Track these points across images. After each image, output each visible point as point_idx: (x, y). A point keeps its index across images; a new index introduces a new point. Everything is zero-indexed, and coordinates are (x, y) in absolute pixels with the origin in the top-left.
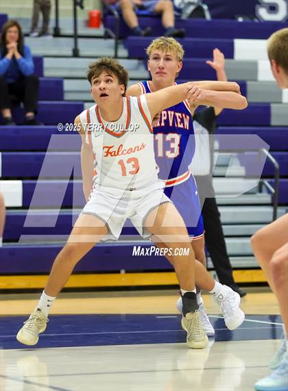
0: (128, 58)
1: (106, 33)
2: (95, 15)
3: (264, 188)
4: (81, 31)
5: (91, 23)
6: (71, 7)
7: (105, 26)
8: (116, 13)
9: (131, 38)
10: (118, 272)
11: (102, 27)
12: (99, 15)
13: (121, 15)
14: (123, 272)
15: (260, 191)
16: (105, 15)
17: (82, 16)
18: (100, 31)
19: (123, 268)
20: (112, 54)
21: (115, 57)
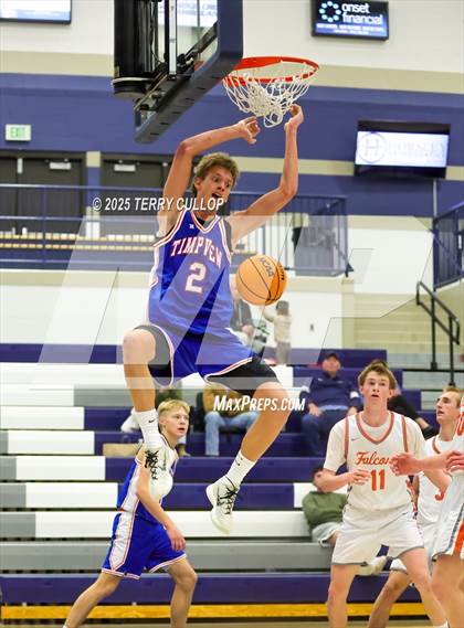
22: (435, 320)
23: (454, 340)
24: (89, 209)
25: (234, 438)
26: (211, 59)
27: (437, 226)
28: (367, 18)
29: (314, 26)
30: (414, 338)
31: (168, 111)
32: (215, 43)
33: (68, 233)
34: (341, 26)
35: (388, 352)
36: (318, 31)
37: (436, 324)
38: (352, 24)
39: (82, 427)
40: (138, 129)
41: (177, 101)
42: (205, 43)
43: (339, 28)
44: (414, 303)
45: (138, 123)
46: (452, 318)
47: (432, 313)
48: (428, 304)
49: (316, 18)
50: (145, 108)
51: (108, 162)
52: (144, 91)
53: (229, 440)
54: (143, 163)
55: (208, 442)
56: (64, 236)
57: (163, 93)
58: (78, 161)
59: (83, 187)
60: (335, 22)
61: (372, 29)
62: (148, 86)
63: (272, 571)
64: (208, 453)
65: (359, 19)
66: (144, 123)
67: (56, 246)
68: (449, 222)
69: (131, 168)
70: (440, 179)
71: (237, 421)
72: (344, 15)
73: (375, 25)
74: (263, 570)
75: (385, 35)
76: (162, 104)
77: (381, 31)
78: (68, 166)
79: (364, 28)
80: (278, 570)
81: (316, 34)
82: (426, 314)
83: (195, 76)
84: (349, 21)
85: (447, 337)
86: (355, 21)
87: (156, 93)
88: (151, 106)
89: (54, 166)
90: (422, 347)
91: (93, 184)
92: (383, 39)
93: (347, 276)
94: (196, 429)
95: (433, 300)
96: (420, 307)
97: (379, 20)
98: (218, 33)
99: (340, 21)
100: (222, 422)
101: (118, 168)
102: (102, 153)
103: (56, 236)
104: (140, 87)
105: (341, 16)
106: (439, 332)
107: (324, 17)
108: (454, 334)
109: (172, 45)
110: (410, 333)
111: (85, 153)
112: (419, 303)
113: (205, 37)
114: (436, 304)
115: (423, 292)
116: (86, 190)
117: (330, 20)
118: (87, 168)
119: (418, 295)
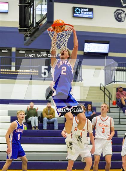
0: (123, 113)
1: (117, 106)
2: (114, 102)
4: (111, 106)
5: (113, 104)
6: (108, 100)
7: (117, 105)
8: (120, 101)
9: (124, 108)
11: (116, 105)
12: (115, 102)
13: (121, 102)
16: (117, 102)
17: (111, 102)
18: (116, 106)
20: (119, 112)
21: (120, 113)
22: (105, 94)
23: (110, 99)
24: (12, 63)
25: (51, 125)
26: (45, 23)
27: (106, 69)
28: (87, 13)
29: (73, 14)
30: (99, 98)
31: (33, 37)
32: (46, 19)
33: (7, 69)
34: (81, 15)
35: (93, 102)
36: (74, 16)
37: (105, 95)
38: (83, 14)
39: (10, 122)
40: (25, 42)
41: (35, 34)
42: (43, 19)
43: (80, 15)
44: (99, 89)
45: (25, 40)
46: (109, 93)
47: (104, 92)
48: (103, 89)
49: (74, 12)
50: (27, 36)
51: (18, 50)
52: (27, 32)
53: (49, 125)
54: (27, 51)
55: (44, 126)
56: (6, 70)
57: (32, 32)
58: (10, 50)
59: (11, 57)
60: (79, 13)
61: (89, 15)
62: (28, 30)
63: (61, 161)
64: (44, 128)
65: (85, 13)
66: (26, 40)
67: (3, 73)
69: (24, 52)
70: (107, 56)
71: (51, 120)
72: (81, 12)
73: (90, 14)
74: (58, 161)
75: (92, 17)
76: (31, 35)
77: (91, 16)
78: (7, 51)
79: (87, 15)
80: (62, 160)
81: (74, 17)
82: (103, 92)
83: (40, 28)
84: (83, 13)
85: (108, 98)
86: (84, 13)
87: (30, 32)
88: (28, 36)
89: (3, 51)
90: (101, 101)
91: (14, 56)
92: (92, 18)
93: (81, 81)
94: (40, 122)
95: (105, 88)
96: (101, 90)
97: (91, 13)
98: (47, 16)
99: (80, 13)
100: (48, 121)
101: (20, 52)
102: (16, 48)
103: (3, 70)
104: (26, 31)
105: (80, 12)
106: (106, 97)
107: (76, 12)
108: (110, 97)
109: (34, 19)
110: (98, 97)
111: (11, 48)
112: (101, 89)
113: (43, 17)
114: (105, 89)
115: (102, 86)
116: (12, 58)
117: (78, 13)
118: (12, 52)
119: (100, 87)
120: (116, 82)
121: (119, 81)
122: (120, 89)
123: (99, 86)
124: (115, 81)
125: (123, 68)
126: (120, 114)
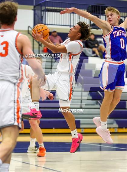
2: (45, 49)
3: (98, 103)
5: (44, 51)
6: (38, 46)
10: (52, 128)
12: (47, 49)
14: (54, 128)
15: (97, 104)
17: (41, 49)
19: (54, 127)
20: (50, 60)
21: (52, 62)
23: (40, 45)
27: (35, 8)
37: (35, 41)
44: (27, 33)
68: (39, 7)
82: (31, 37)
85: (38, 44)
96: (29, 34)
106: (35, 43)
108: (40, 43)
115: (30, 29)
119: (28, 31)
120: (48, 24)
121: (51, 23)
122: (53, 34)
123: (27, 29)
124: (46, 23)
125: (56, 8)
126: (52, 64)
